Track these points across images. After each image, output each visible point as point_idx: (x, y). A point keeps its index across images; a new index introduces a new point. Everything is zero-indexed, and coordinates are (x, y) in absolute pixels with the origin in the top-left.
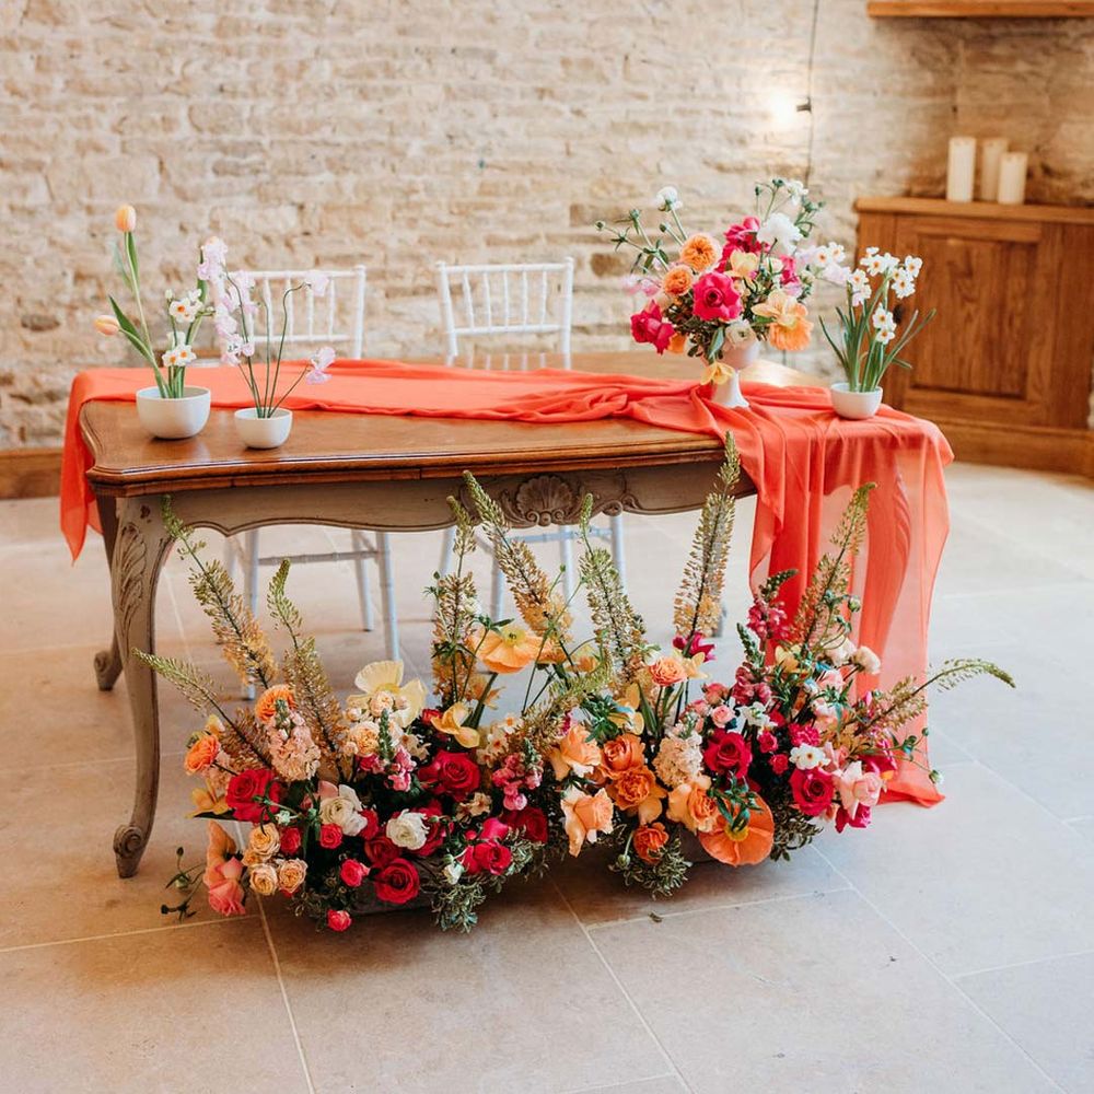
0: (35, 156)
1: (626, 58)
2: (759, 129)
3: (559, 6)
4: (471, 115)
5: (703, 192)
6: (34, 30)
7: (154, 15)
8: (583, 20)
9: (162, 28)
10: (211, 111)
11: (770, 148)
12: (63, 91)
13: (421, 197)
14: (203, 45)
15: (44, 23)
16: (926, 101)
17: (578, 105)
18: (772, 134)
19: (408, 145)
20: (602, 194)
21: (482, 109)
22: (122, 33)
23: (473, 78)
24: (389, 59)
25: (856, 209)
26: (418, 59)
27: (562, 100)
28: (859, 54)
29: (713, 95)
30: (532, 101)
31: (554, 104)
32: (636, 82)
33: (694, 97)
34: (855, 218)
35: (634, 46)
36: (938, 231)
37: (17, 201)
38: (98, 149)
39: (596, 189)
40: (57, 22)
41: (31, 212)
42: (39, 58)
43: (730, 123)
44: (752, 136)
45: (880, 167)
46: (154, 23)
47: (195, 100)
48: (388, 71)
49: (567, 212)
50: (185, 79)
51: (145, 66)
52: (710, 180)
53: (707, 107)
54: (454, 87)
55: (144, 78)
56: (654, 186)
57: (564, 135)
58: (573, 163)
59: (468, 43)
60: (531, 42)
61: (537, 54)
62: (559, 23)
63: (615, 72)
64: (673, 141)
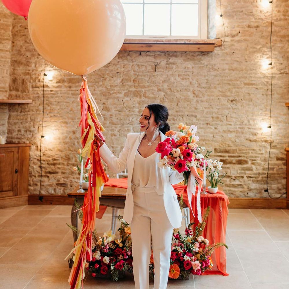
1: (227, 116)
2: (259, 132)
3: (211, 106)
5: (246, 146)
6: (104, 112)
7: (126, 109)
8: (216, 109)
9: (128, 112)
10: (137, 128)
11: (262, 136)
12: (109, 124)
14: (136, 115)
15: (106, 111)
17: (215, 127)
18: (263, 133)
22: (120, 113)
23: (192, 121)
24: (174, 117)
25: (285, 150)
26: (180, 117)
27: (212, 126)
28: (284, 115)
29: (248, 124)
30: (205, 126)
31: (211, 127)
32: (230, 122)
33: (243, 125)
34: (285, 152)
35: (228, 114)
38: (115, 135)
39: (220, 145)
40: (108, 111)
42: (105, 118)
43: (252, 130)
44: (258, 133)
46: (127, 111)
47: (134, 126)
49: (213, 150)
50: (132, 121)
51: (125, 119)
52: (248, 143)
53: (246, 127)
54: (188, 123)
55: (124, 121)
56: (234, 144)
57: (212, 133)
58: (215, 139)
59: (191, 114)
60: (205, 113)
61: (206, 116)
62: (211, 109)
63: (224, 119)
64: (238, 135)
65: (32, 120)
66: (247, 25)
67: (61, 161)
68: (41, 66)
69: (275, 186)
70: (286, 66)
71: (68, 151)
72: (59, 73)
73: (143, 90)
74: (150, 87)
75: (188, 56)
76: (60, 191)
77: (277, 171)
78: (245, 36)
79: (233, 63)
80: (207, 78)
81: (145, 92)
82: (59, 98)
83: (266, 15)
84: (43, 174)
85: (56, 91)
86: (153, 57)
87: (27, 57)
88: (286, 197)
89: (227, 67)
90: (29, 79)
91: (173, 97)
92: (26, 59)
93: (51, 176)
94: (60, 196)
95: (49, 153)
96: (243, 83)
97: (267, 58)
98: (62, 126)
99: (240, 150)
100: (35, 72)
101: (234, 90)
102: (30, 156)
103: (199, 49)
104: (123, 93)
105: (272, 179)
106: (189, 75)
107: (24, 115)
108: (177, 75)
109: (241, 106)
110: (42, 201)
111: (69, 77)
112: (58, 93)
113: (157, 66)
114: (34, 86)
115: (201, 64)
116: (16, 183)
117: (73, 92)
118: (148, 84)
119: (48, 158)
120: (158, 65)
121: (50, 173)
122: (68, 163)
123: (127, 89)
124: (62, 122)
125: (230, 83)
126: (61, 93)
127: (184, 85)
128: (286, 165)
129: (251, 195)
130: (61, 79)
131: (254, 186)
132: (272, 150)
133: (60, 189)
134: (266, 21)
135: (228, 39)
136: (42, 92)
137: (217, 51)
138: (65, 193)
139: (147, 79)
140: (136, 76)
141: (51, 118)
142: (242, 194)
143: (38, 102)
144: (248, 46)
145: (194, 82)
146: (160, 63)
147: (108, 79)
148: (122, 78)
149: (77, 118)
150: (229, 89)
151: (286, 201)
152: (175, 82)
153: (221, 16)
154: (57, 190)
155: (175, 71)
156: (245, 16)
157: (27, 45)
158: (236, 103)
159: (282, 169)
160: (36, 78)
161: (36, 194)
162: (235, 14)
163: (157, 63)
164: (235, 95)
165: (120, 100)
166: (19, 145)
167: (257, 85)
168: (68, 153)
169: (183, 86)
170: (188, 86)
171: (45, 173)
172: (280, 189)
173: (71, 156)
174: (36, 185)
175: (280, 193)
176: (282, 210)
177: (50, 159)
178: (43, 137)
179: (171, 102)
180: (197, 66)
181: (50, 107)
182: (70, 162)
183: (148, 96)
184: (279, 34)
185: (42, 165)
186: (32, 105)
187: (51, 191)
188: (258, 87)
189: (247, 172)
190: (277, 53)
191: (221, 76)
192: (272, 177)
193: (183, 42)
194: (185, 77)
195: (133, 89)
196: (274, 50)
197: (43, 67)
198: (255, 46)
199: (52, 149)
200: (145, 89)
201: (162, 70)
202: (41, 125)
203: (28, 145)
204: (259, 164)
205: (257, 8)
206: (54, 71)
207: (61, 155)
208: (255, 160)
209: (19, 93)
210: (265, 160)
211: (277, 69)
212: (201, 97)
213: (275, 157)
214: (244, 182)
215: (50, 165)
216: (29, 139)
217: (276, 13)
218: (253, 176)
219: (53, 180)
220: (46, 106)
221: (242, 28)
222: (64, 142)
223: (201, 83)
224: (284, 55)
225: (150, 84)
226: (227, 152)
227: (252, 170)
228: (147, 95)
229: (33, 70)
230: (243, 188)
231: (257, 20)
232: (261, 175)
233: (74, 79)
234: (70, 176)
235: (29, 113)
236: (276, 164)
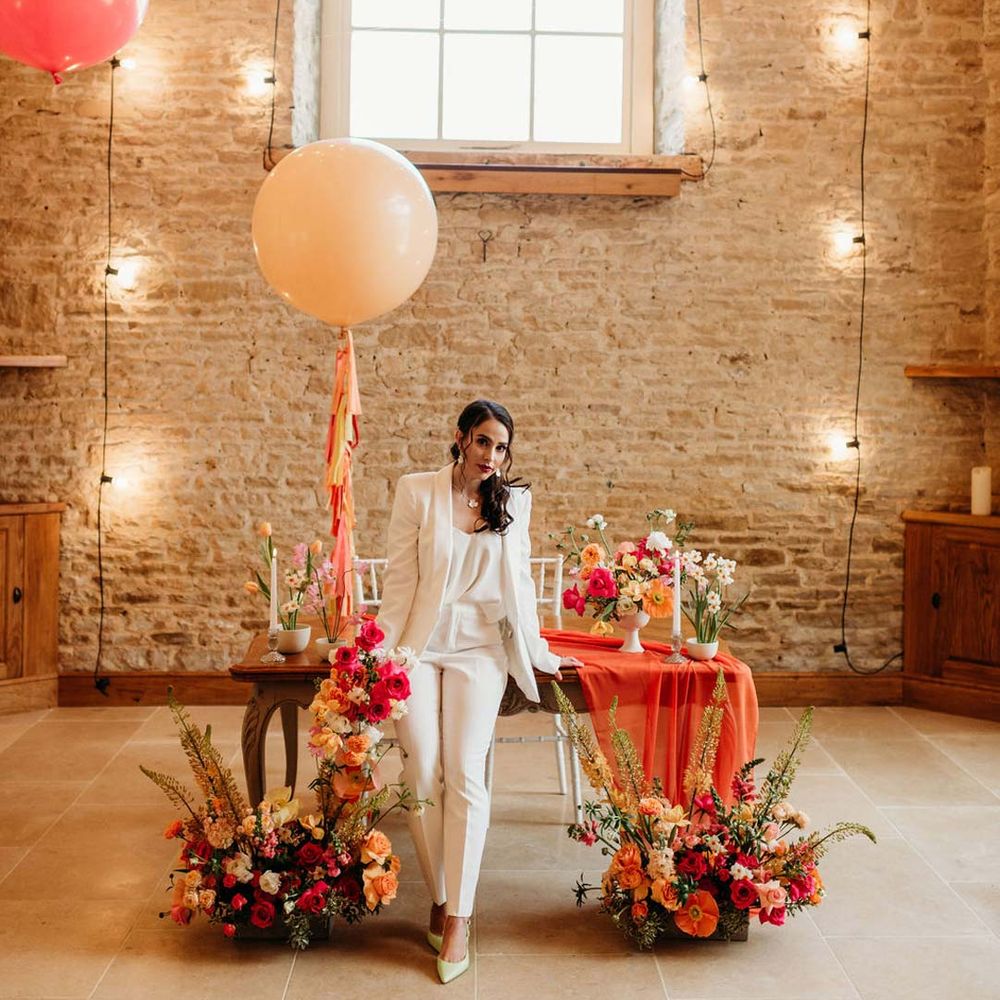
0: (309, 477)
1: (716, 410)
2: (821, 460)
3: (665, 375)
4: (602, 451)
5: (777, 506)
6: (312, 397)
7: (387, 387)
8: (683, 385)
9: (392, 395)
10: (423, 449)
11: (830, 474)
13: (566, 506)
14: (419, 405)
15: (319, 393)
16: (959, 439)
17: (679, 444)
18: (831, 463)
19: (557, 471)
20: (700, 506)
21: (611, 446)
22: (366, 399)
23: (604, 425)
24: (544, 413)
25: (902, 519)
26: (564, 413)
27: (669, 440)
28: (900, 404)
29: (784, 436)
30: (646, 441)
31: (665, 443)
32: (725, 427)
33: (768, 437)
34: (902, 526)
35: (723, 401)
36: (963, 537)
37: (297, 507)
39: (694, 503)
40: (327, 393)
41: (305, 514)
42: (315, 415)
43: (797, 456)
44: (816, 465)
45: (921, 488)
46: (388, 392)
47: (412, 441)
48: (543, 420)
50: (407, 427)
51: (381, 420)
52: (783, 497)
53: (779, 444)
54: (590, 432)
55: (380, 427)
56: (739, 501)
57: (670, 464)
58: (677, 484)
59: (600, 401)
60: (646, 400)
61: (650, 408)
62: (666, 387)
63: (708, 420)
64: (754, 469)
66: (787, 111)
67: (167, 560)
68: (96, 241)
69: (866, 633)
70: (909, 247)
71: (190, 528)
72: (160, 267)
73: (442, 322)
74: (467, 312)
75: (593, 213)
76: (165, 660)
77: (874, 585)
78: (778, 145)
79: (741, 236)
80: (654, 283)
81: (449, 331)
82: (161, 349)
83: (848, 76)
84: (109, 603)
85: (149, 326)
86: (476, 212)
87: (46, 208)
88: (902, 669)
89: (718, 247)
90: (55, 285)
91: (541, 346)
92: (43, 216)
93: (134, 609)
94: (167, 676)
95: (127, 533)
96: (769, 300)
97: (849, 220)
98: (168, 444)
99: (757, 519)
100: (73, 261)
101: (741, 325)
102: (61, 542)
103: (629, 187)
104: (377, 334)
105: (858, 611)
106: (594, 274)
107: (39, 407)
108: (557, 275)
109: (764, 377)
110: (106, 695)
111: (193, 280)
112: (155, 334)
113: (491, 242)
114: (73, 309)
115: (635, 236)
116: (16, 634)
117: (206, 329)
118: (459, 303)
119: (123, 552)
120: (491, 239)
121: (132, 599)
122: (191, 566)
123: (389, 321)
124: (171, 429)
125: (730, 299)
126: (165, 334)
127: (580, 306)
128: (904, 567)
129: (792, 661)
130: (164, 285)
131: (800, 633)
132: (859, 519)
133: (166, 653)
134: (846, 98)
135: (723, 155)
136: (101, 330)
137: (688, 193)
138: (182, 665)
139: (456, 286)
141: (132, 417)
142: (762, 660)
143: (87, 364)
144: (787, 179)
145: (613, 295)
146: (498, 235)
149: (219, 417)
150: (726, 320)
151: (900, 681)
152: (547, 298)
153: (703, 78)
154: (157, 656)
155: (550, 261)
156: (779, 80)
157: (46, 168)
158: (745, 367)
159: (889, 577)
160: (77, 282)
161: (85, 670)
162: (748, 73)
163: (490, 232)
164: (745, 341)
165: (365, 356)
166: (25, 509)
167: (815, 308)
168: (192, 535)
169: (575, 310)
170: (590, 310)
171: (114, 602)
172: (883, 644)
173: (203, 542)
174: (85, 639)
175: (884, 656)
176: (887, 708)
177: (131, 553)
178: (105, 479)
179: (535, 362)
180: (619, 243)
181: (129, 379)
182: (198, 564)
183: (460, 344)
184: (888, 141)
185: (105, 575)
186: (67, 374)
187: (134, 659)
188: (818, 315)
189: (780, 589)
190: (880, 202)
191: (699, 276)
192: (860, 604)
193: (576, 165)
194: (581, 280)
195: (410, 320)
196: (872, 193)
197: (102, 246)
198: (811, 180)
199: (135, 521)
200: (450, 320)
201: (507, 258)
202: (97, 439)
203: (53, 508)
204: (819, 565)
205: (818, 55)
206: (140, 257)
207: (169, 539)
208: (805, 551)
209: (21, 332)
210: (836, 552)
211: (880, 256)
212: (633, 348)
213: (868, 540)
214: (771, 620)
215: (132, 575)
216: (57, 487)
217: (881, 71)
218: (797, 601)
219: (140, 621)
220: (113, 376)
221: (770, 119)
222: (176, 498)
223: (636, 302)
224: (904, 212)
225: (465, 302)
226: (716, 524)
227: (794, 582)
228: (455, 340)
229: (67, 256)
230: (766, 639)
231: (818, 95)
232: (825, 598)
233: (211, 285)
234: (199, 608)
235: (55, 400)
236: (870, 564)
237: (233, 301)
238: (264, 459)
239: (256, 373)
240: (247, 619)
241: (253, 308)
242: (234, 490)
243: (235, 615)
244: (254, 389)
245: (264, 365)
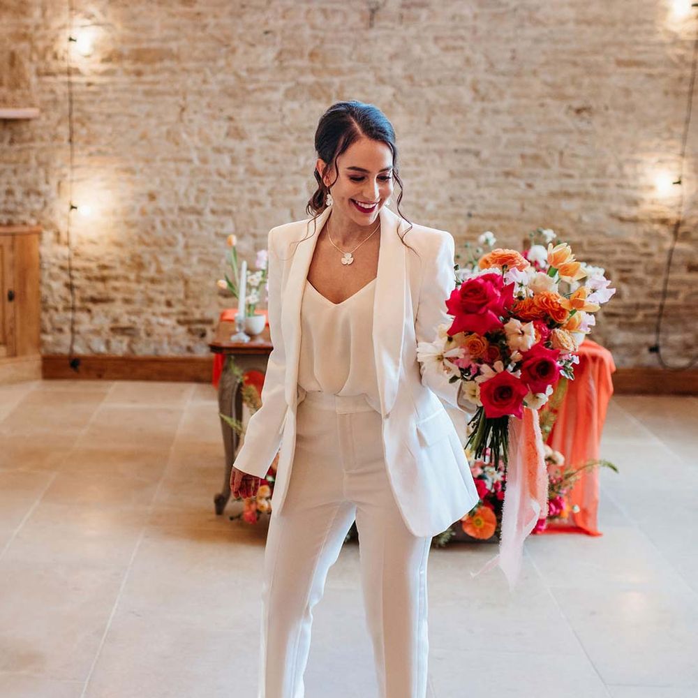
0: (229, 207)
1: (561, 153)
2: (647, 196)
3: (520, 124)
4: (464, 187)
5: (608, 233)
6: (231, 143)
7: (291, 133)
8: (534, 132)
9: (295, 140)
11: (655, 208)
12: (244, 174)
15: (236, 139)
17: (530, 181)
18: (657, 199)
19: (427, 203)
21: (471, 184)
22: (273, 144)
23: (467, 166)
24: (418, 156)
26: (435, 156)
27: (519, 177)
29: (617, 175)
30: (501, 179)
31: (518, 181)
32: (568, 168)
33: (604, 176)
35: (567, 146)
37: (219, 230)
38: (260, 204)
40: (242, 139)
42: (233, 157)
43: (628, 192)
44: (642, 200)
46: (291, 138)
47: (310, 178)
48: (417, 162)
49: (521, 244)
50: (306, 167)
51: (286, 161)
52: (614, 228)
53: (613, 182)
54: (455, 171)
55: (284, 167)
56: (576, 230)
57: (520, 198)
58: (525, 215)
59: (464, 146)
60: (502, 145)
61: (506, 152)
62: (519, 135)
63: (554, 162)
64: (590, 203)
65: (40, 164)
67: (120, 271)
68: (60, 14)
69: (676, 338)
71: (137, 246)
72: (109, 35)
73: (337, 80)
74: (356, 72)
76: (120, 347)
77: (686, 299)
79: (591, 3)
80: (513, 45)
81: (341, 87)
82: (111, 103)
84: (78, 304)
85: (102, 85)
89: (570, 13)
90: (28, 52)
91: (417, 100)
93: (96, 308)
94: (122, 359)
95: (89, 250)
96: (612, 59)
98: (120, 180)
99: (591, 244)
100: (41, 32)
101: (586, 82)
102: (40, 257)
104: (282, 91)
105: (671, 321)
106: (462, 38)
107: (20, 151)
108: (432, 39)
109: (604, 126)
110: (78, 371)
111: (135, 46)
112: (106, 91)
113: (377, 12)
114: (43, 71)
115: (499, 5)
116: (12, 325)
117: (147, 87)
118: (350, 64)
119: (87, 264)
120: (378, 9)
121: (94, 300)
122: (138, 276)
123: (293, 79)
124: (121, 168)
125: (578, 59)
126: (115, 91)
127: (449, 66)
130: (114, 51)
131: (621, 337)
132: (678, 246)
133: (121, 342)
136: (65, 89)
138: (133, 351)
139: (347, 49)
140: (318, 42)
141: (90, 158)
143: (55, 116)
145: (478, 57)
146: (384, 5)
147: (240, 50)
148: (278, 48)
149: (158, 158)
150: (574, 77)
152: (423, 59)
154: (114, 344)
155: (427, 27)
158: (588, 117)
160: (46, 49)
161: (62, 354)
163: (377, 3)
164: (589, 95)
165: (273, 108)
166: (13, 230)
167: (651, 66)
168: (138, 252)
169: (447, 69)
170: (459, 69)
171: (81, 302)
172: (689, 347)
173: (147, 258)
174: (60, 330)
175: (689, 356)
177: (93, 265)
178: (73, 207)
179: (412, 113)
180: (486, 11)
181: (88, 129)
185: (76, 282)
186: (39, 123)
187: (97, 346)
188: (654, 71)
191: (553, 39)
192: (672, 315)
194: (451, 43)
195: (309, 79)
197: (64, 18)
199: (96, 240)
200: (342, 78)
201: (390, 25)
202: (65, 176)
203: (33, 229)
204: (640, 282)
206: (94, 28)
207: (121, 254)
208: (629, 271)
209: (4, 91)
210: (656, 272)
212: (494, 101)
213: (683, 263)
215: (94, 282)
216: (35, 214)
218: (620, 311)
219: (101, 318)
220: (77, 126)
222: (126, 223)
223: (497, 62)
225: (356, 63)
227: (619, 297)
228: (346, 95)
229: (37, 27)
232: (643, 309)
233: (148, 51)
234: (145, 309)
235: (32, 144)
236: (682, 282)
237: (168, 63)
238: (193, 192)
239: (186, 122)
240: (182, 318)
241: (185, 70)
242: (171, 217)
243: (173, 314)
244: (184, 136)
245: (192, 116)
